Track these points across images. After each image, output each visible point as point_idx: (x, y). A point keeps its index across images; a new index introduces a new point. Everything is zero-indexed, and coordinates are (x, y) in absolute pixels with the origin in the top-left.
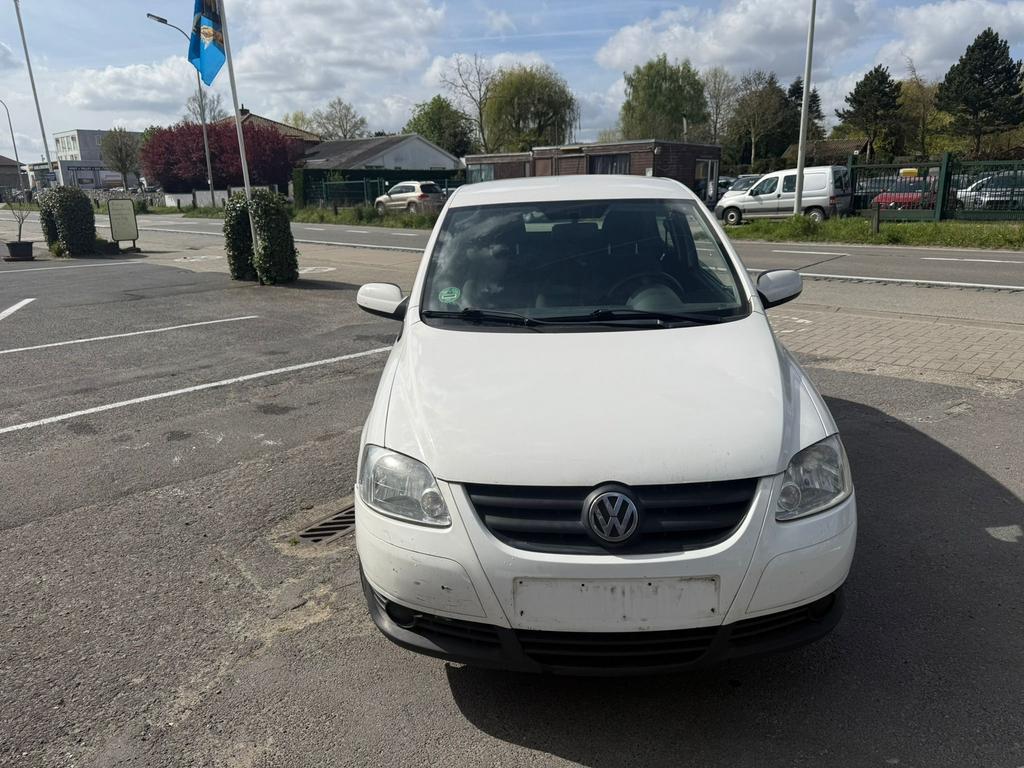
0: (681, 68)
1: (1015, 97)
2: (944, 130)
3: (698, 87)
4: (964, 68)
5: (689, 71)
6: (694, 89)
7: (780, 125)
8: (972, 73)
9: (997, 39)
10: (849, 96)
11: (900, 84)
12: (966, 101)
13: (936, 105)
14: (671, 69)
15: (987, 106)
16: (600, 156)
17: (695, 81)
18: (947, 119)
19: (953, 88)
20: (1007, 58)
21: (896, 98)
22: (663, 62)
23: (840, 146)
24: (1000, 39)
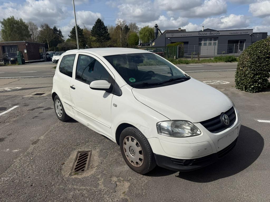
0: (19, 21)
1: (107, 34)
2: (94, 41)
3: (26, 27)
4: (96, 27)
5: (22, 22)
6: (25, 27)
7: (54, 38)
8: (98, 28)
9: (101, 21)
10: (71, 32)
11: (82, 30)
12: (98, 34)
13: (91, 35)
14: (16, 21)
15: (102, 36)
16: (6, 46)
17: (25, 25)
18: (94, 38)
19: (95, 31)
20: (104, 25)
21: (82, 33)
22: (13, 18)
23: (71, 44)
24: (102, 21)
